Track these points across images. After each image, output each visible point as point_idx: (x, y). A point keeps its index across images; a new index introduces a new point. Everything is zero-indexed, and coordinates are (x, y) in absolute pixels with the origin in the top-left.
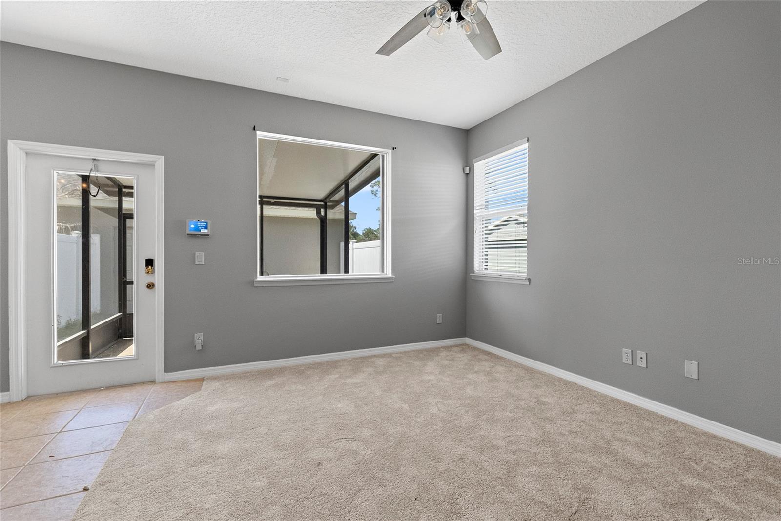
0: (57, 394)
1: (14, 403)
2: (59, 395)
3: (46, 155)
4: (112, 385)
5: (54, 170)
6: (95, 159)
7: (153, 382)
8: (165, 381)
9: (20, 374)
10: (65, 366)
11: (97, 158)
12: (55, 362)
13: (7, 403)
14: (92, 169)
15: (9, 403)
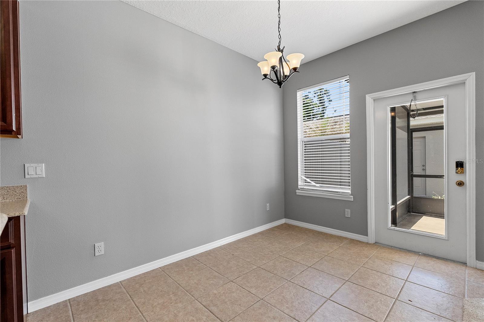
0: (392, 247)
1: (370, 244)
2: (393, 247)
3: (384, 98)
4: (427, 254)
5: (388, 106)
6: (414, 92)
7: (464, 264)
8: (478, 268)
9: (372, 228)
10: (396, 230)
11: (415, 91)
12: (390, 226)
13: (366, 243)
14: (412, 100)
15: (368, 243)
